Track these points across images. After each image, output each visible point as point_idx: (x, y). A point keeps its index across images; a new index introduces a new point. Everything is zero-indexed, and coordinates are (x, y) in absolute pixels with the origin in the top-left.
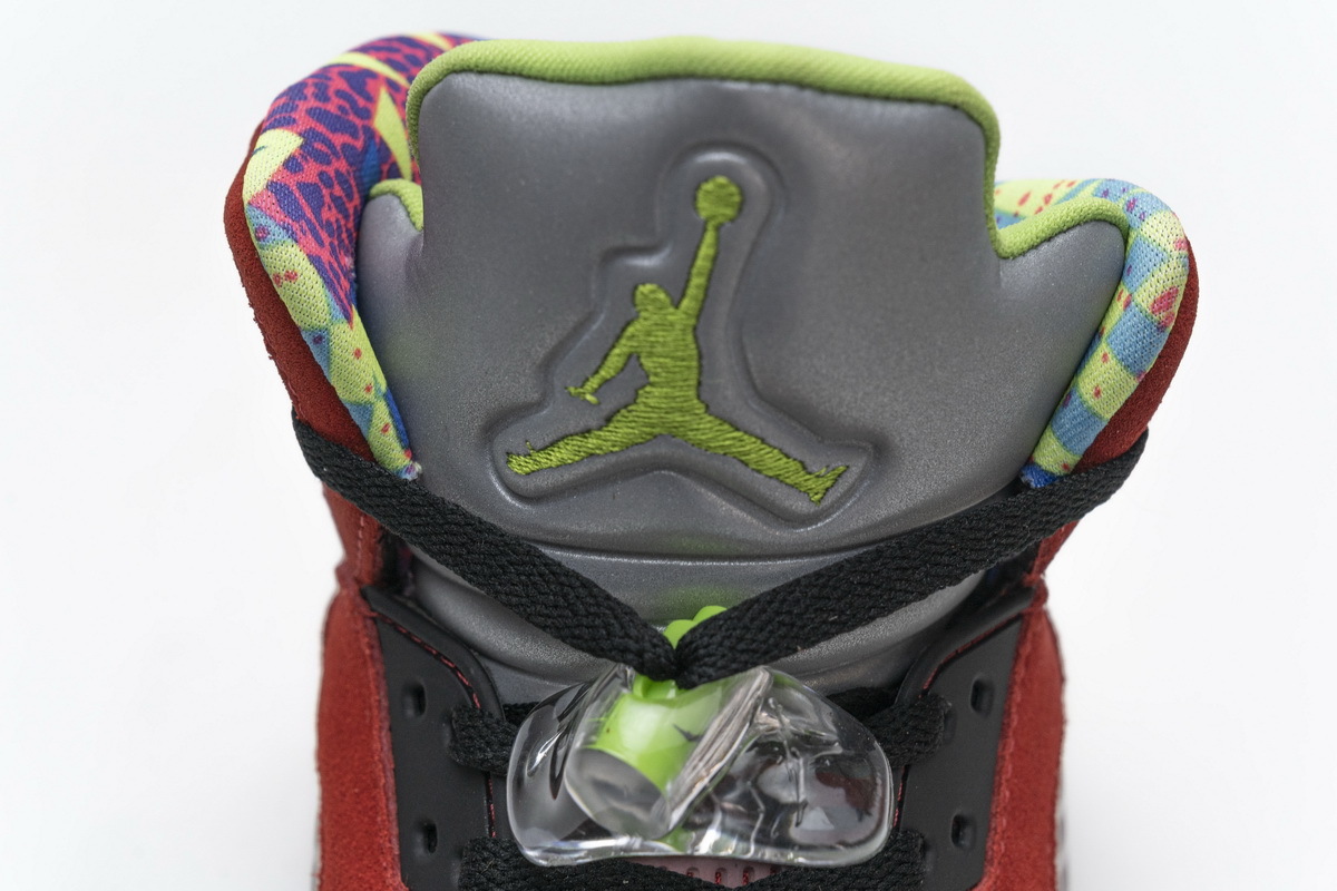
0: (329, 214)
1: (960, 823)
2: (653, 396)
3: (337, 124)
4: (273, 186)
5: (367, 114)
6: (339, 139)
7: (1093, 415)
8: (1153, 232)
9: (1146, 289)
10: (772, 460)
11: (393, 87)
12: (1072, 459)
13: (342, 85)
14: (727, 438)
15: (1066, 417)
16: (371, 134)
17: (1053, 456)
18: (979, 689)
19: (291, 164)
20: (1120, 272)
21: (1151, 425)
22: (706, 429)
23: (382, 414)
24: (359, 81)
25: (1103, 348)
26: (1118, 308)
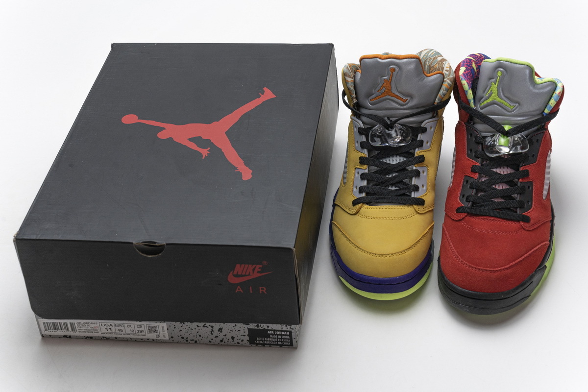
0: (469, 77)
1: (533, 155)
2: (493, 95)
3: (469, 66)
4: (463, 74)
5: (472, 65)
6: (469, 68)
7: (551, 106)
8: (559, 86)
9: (558, 91)
10: (506, 103)
11: (474, 61)
12: (549, 112)
13: (468, 61)
14: (501, 101)
15: (548, 107)
16: (472, 67)
17: (547, 111)
18: (537, 140)
19: (465, 71)
20: (555, 89)
21: (560, 107)
22: (498, 99)
23: (472, 101)
24: (470, 60)
25: (552, 99)
26: (554, 94)
